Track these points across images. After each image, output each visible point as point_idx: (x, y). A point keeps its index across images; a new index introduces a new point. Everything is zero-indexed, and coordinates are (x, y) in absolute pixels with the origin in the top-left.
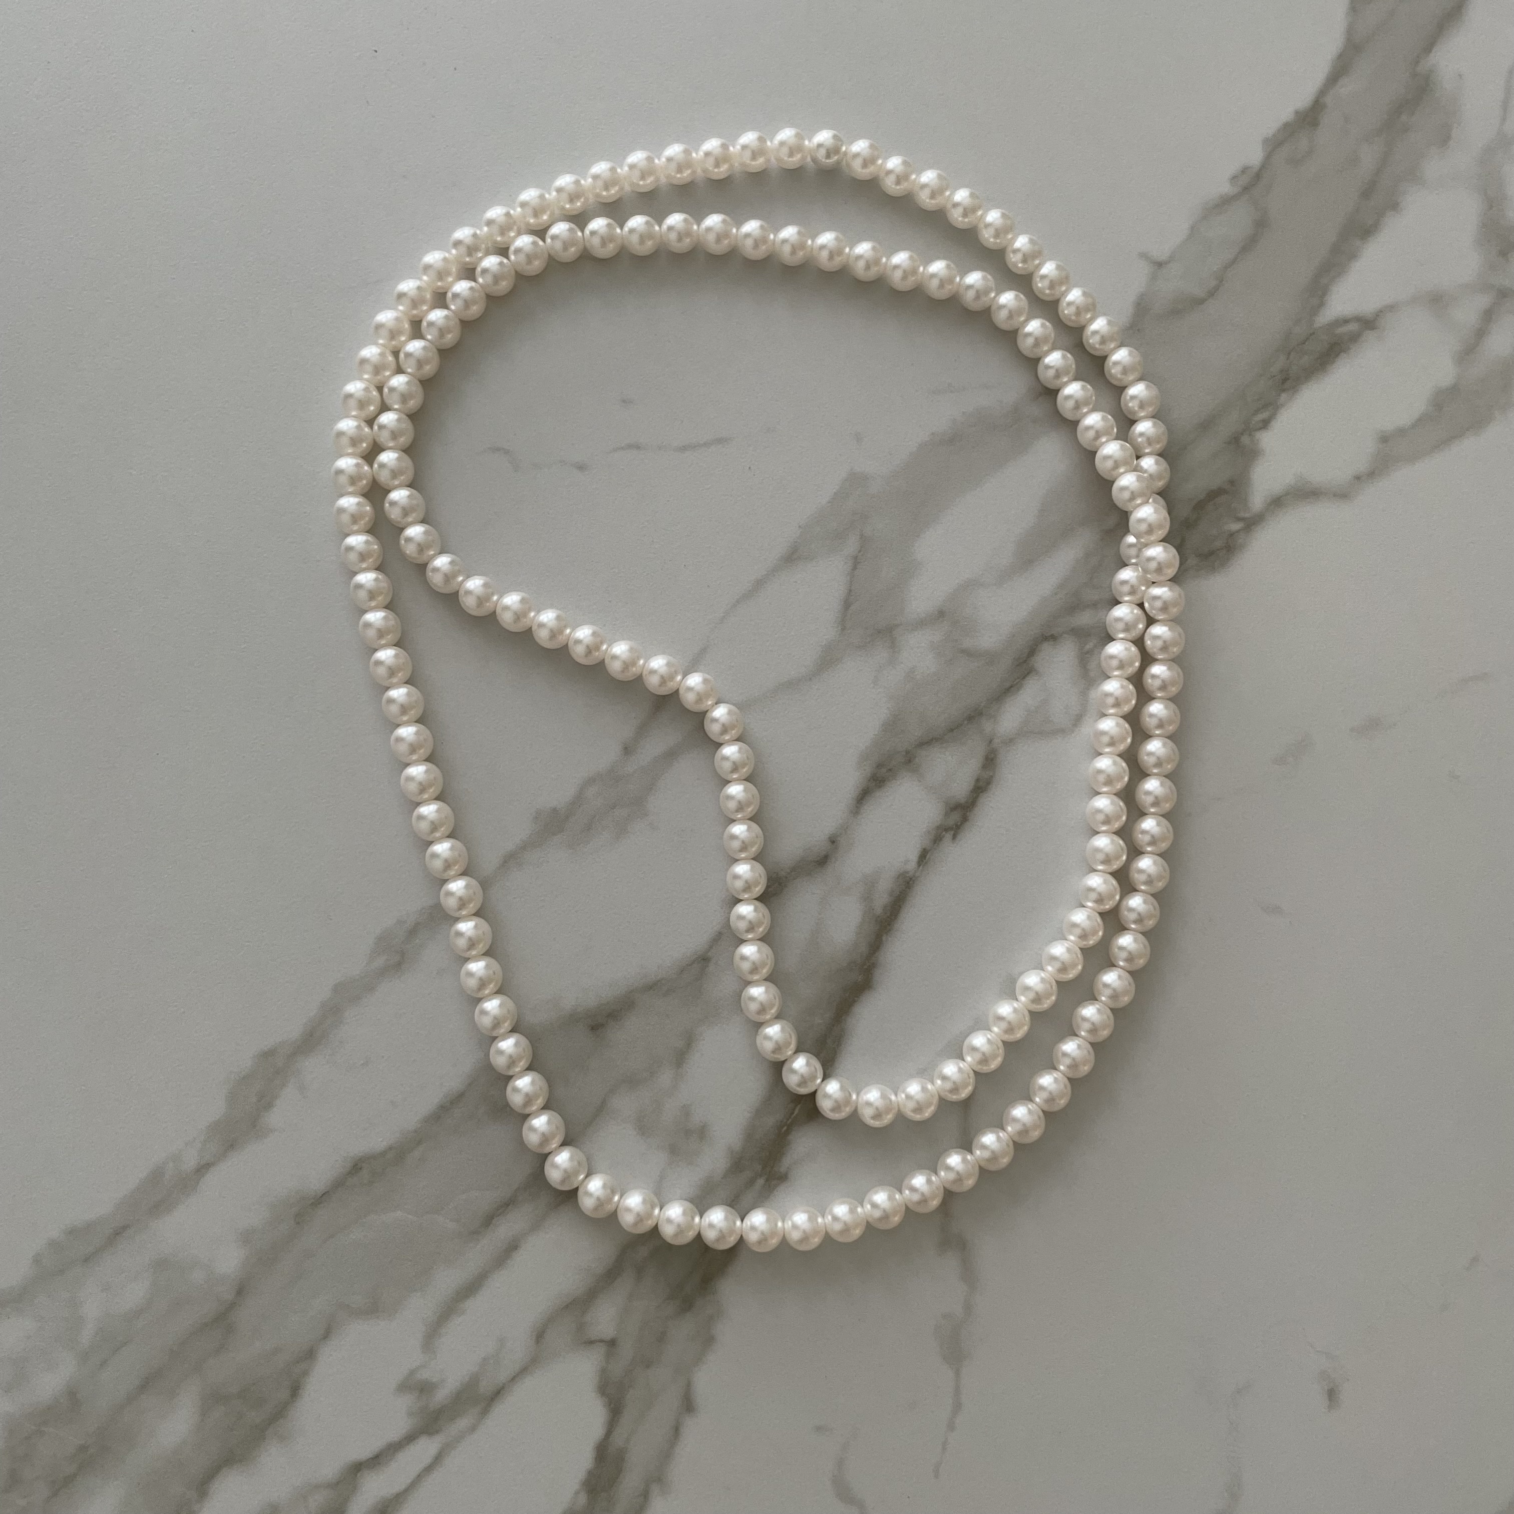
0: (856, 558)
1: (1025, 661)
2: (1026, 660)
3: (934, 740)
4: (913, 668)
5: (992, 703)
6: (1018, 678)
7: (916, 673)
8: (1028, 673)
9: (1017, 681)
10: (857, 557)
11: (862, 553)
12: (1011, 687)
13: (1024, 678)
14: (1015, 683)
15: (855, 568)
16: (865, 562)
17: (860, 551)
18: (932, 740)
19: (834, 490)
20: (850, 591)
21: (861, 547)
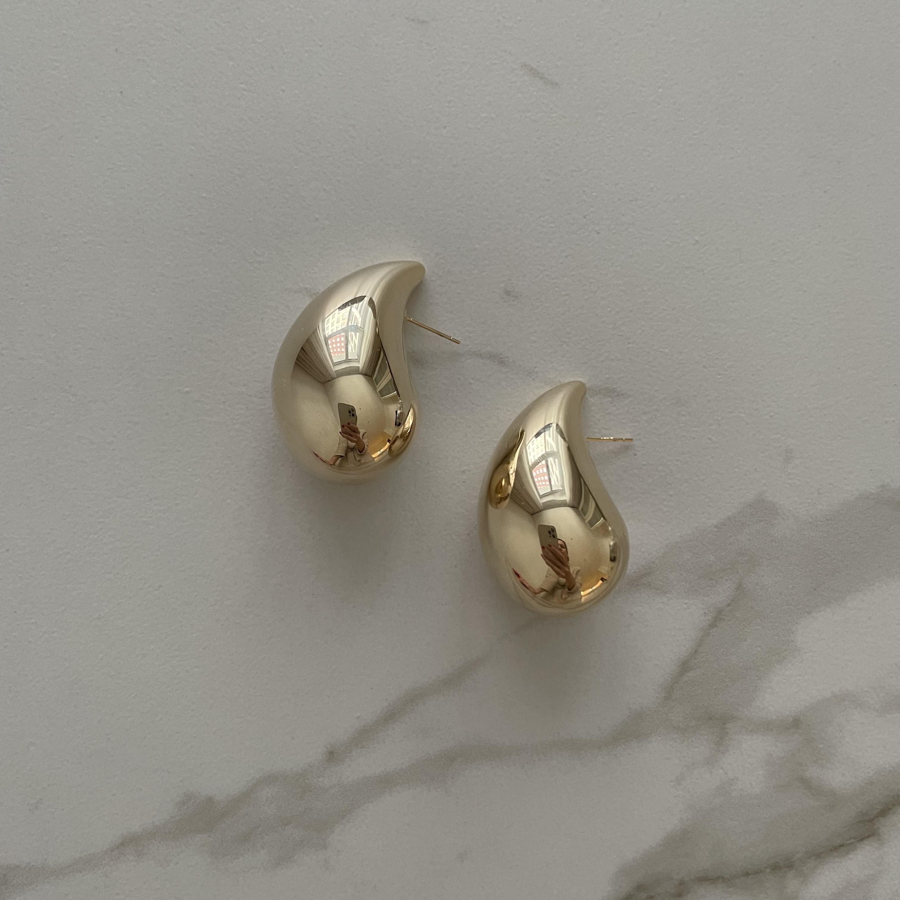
0: (720, 612)
1: (871, 821)
2: (873, 819)
3: (720, 880)
4: (733, 780)
5: (810, 858)
6: (854, 838)
7: (734, 787)
8: (869, 836)
9: (853, 840)
10: (723, 611)
11: (730, 607)
12: (842, 846)
13: (862, 839)
14: (848, 842)
15: (713, 625)
16: (729, 620)
17: (729, 605)
18: (718, 878)
19: (730, 514)
20: (696, 652)
21: (733, 600)
